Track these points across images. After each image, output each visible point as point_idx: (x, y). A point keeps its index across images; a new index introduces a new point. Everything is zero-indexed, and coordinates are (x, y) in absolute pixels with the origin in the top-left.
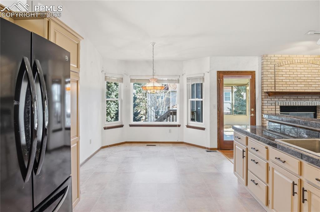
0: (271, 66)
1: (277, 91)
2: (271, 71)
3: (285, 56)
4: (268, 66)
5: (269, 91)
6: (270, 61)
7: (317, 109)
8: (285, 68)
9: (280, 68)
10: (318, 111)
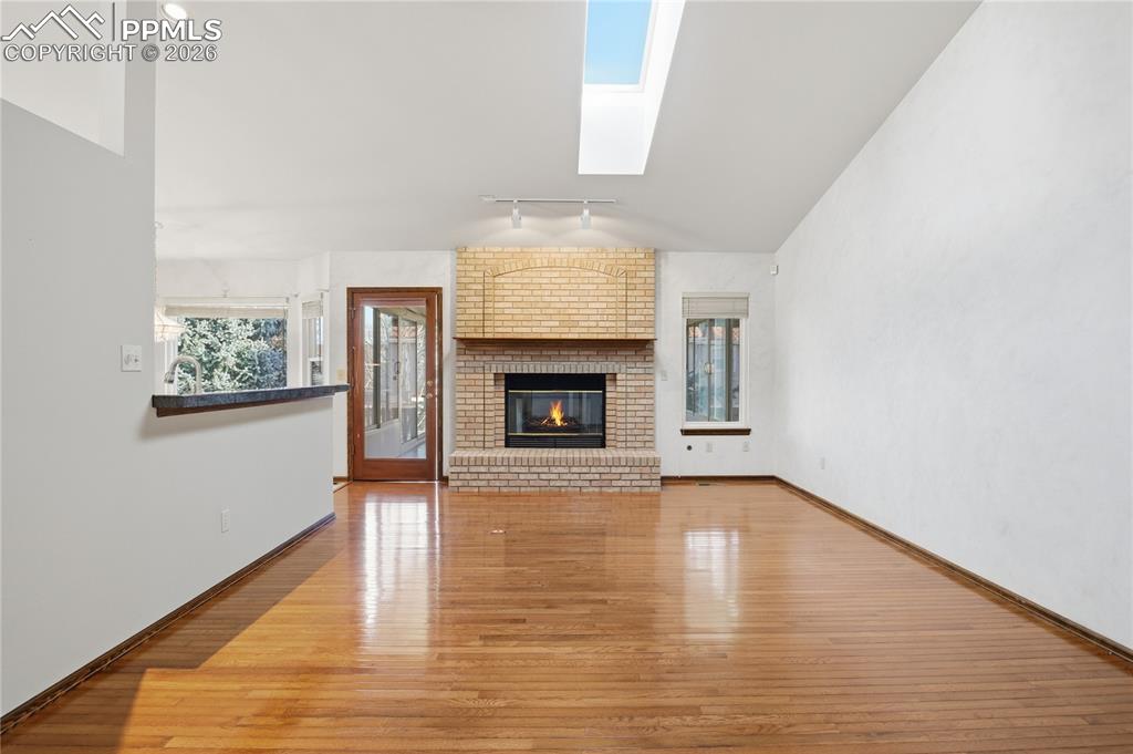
0: (474, 274)
1: (487, 336)
2: (474, 287)
3: (510, 249)
4: (468, 274)
5: (468, 336)
6: (472, 261)
7: (608, 383)
8: (510, 280)
9: (497, 280)
10: (608, 389)
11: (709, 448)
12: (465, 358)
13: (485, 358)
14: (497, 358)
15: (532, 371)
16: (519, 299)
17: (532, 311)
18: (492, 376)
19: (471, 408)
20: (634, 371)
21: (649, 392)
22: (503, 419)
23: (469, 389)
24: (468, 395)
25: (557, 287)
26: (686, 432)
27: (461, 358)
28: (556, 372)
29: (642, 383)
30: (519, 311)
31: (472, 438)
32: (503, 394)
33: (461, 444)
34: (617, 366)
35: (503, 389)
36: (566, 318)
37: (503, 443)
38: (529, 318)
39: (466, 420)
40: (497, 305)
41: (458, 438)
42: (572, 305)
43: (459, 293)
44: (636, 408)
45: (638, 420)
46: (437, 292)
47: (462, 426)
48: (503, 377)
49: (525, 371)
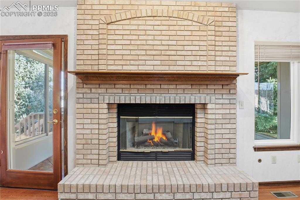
0: (91, 22)
2: (91, 32)
4: (86, 22)
6: (90, 12)
7: (198, 111)
8: (120, 27)
9: (110, 27)
10: (198, 115)
11: (274, 161)
12: (84, 91)
13: (100, 91)
14: (110, 91)
15: (138, 102)
16: (128, 42)
17: (139, 52)
18: (106, 106)
19: (88, 132)
20: (221, 101)
21: (232, 119)
22: (115, 140)
23: (86, 116)
24: (86, 121)
25: (158, 33)
26: (257, 149)
27: (80, 91)
28: (158, 102)
29: (228, 111)
30: (128, 52)
31: (89, 157)
32: (116, 120)
33: (80, 162)
34: (208, 98)
35: (115, 115)
36: (167, 58)
37: (115, 158)
38: (136, 58)
39: (83, 142)
40: (109, 47)
41: (78, 156)
42: (171, 48)
43: (79, 37)
44: (223, 131)
45: (224, 141)
46: (64, 39)
47: (80, 147)
48: (116, 106)
49: (133, 102)
